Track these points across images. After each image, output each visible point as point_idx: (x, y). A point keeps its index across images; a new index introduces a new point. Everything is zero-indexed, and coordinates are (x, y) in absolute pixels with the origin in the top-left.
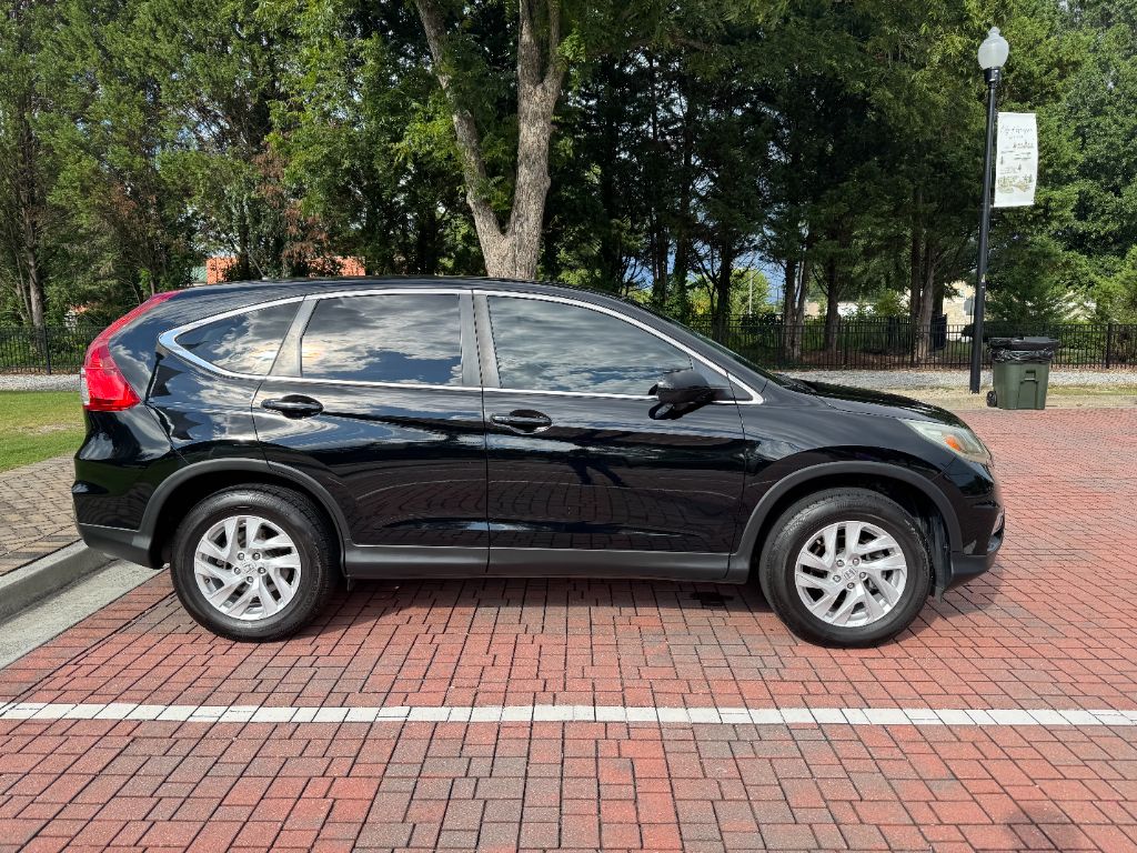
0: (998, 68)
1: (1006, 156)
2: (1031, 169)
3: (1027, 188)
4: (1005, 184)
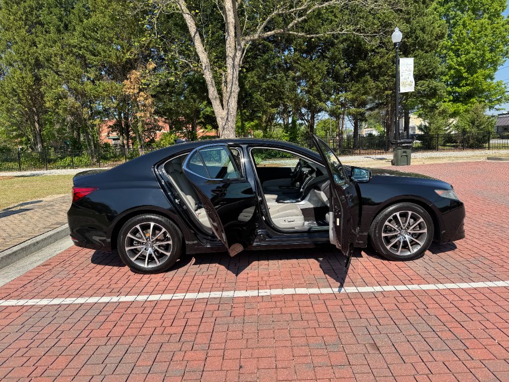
0: (399, 42)
1: (403, 74)
3: (411, 85)
4: (404, 84)
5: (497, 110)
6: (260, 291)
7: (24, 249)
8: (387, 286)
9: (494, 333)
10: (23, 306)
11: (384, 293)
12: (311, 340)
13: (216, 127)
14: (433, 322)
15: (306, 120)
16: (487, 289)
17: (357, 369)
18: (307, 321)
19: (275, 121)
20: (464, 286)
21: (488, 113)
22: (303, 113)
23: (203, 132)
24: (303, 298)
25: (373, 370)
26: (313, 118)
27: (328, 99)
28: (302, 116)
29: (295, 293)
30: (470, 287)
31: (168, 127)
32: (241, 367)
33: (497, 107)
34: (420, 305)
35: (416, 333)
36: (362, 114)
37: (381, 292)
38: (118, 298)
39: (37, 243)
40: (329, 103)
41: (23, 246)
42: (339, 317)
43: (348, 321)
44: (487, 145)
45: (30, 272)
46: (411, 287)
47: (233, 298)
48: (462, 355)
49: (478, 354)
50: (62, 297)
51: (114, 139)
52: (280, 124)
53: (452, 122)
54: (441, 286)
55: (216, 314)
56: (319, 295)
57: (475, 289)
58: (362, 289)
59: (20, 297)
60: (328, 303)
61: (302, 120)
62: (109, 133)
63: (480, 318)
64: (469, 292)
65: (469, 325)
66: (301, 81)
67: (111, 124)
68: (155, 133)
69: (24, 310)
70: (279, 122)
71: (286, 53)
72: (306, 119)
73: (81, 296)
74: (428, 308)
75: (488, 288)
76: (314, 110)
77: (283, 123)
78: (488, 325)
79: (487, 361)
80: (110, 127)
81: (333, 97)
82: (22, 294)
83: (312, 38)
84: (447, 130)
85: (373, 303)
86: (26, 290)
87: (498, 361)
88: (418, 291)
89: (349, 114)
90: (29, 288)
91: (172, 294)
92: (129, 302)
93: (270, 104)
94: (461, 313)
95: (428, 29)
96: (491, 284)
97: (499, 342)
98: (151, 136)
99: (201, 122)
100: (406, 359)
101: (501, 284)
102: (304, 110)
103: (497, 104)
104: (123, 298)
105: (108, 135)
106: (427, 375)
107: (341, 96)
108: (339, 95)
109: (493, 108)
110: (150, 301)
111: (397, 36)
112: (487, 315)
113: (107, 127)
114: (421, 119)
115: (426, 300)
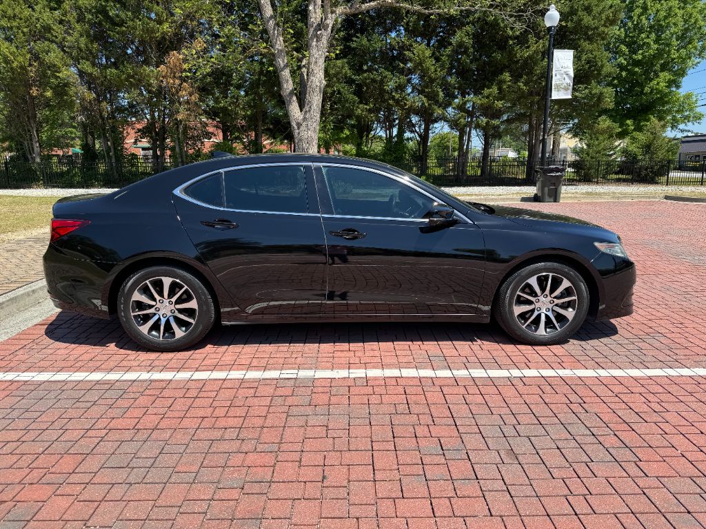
0: (554, 27)
1: (557, 73)
2: (570, 78)
3: (568, 89)
4: (558, 87)
5: (682, 131)
6: (351, 371)
7: (14, 301)
8: (529, 370)
9: (678, 440)
10: (12, 382)
11: (524, 379)
12: (422, 442)
13: (290, 137)
14: (592, 422)
15: (417, 132)
16: (665, 378)
17: (487, 485)
18: (418, 415)
19: (373, 133)
20: (635, 373)
21: (670, 133)
22: (414, 122)
23: (272, 143)
24: (411, 383)
25: (509, 487)
26: (427, 129)
27: (449, 104)
28: (411, 126)
29: (400, 375)
30: (643, 375)
31: (221, 135)
32: (324, 477)
33: (682, 126)
34: (573, 398)
35: (569, 436)
36: (496, 128)
37: (520, 378)
38: (150, 374)
39: (33, 291)
40: (450, 110)
41: (12, 296)
42: (461, 411)
43: (475, 416)
44: (664, 179)
45: (24, 333)
46: (562, 373)
47: (314, 380)
48: (633, 470)
49: (653, 469)
50: (69, 371)
51: (144, 149)
52: (380, 137)
53: (619, 145)
54: (602, 373)
55: (290, 401)
56: (434, 379)
57: (650, 378)
58: (495, 373)
59: (8, 369)
60: (445, 390)
61: (412, 132)
62: (136, 140)
63: (656, 418)
64: (641, 382)
65: (641, 428)
66: (413, 77)
67: (139, 126)
68: (202, 143)
69: (14, 387)
70: (380, 134)
71: (393, 35)
72: (418, 130)
73: (97, 369)
74: (585, 403)
75: (666, 376)
76: (429, 119)
77: (385, 136)
78: (668, 428)
79: (666, 479)
80: (139, 130)
81: (456, 100)
82: (12, 365)
83: (432, 14)
84: (611, 155)
85: (509, 392)
86: (17, 358)
87: (682, 479)
88: (571, 378)
89: (478, 126)
90: (21, 355)
91: (227, 370)
92: (166, 381)
93: (368, 107)
94: (630, 410)
95: (596, 10)
96: (671, 372)
97: (682, 453)
98: (197, 146)
99: (268, 129)
100: (556, 473)
101: (685, 372)
102: (415, 119)
103: (683, 122)
104: (157, 376)
105: (135, 143)
106: (584, 495)
107: (468, 101)
108: (466, 99)
109: (677, 128)
110: (196, 380)
111: (553, 17)
112: (666, 415)
113: (133, 131)
114: (577, 139)
115: (581, 391)
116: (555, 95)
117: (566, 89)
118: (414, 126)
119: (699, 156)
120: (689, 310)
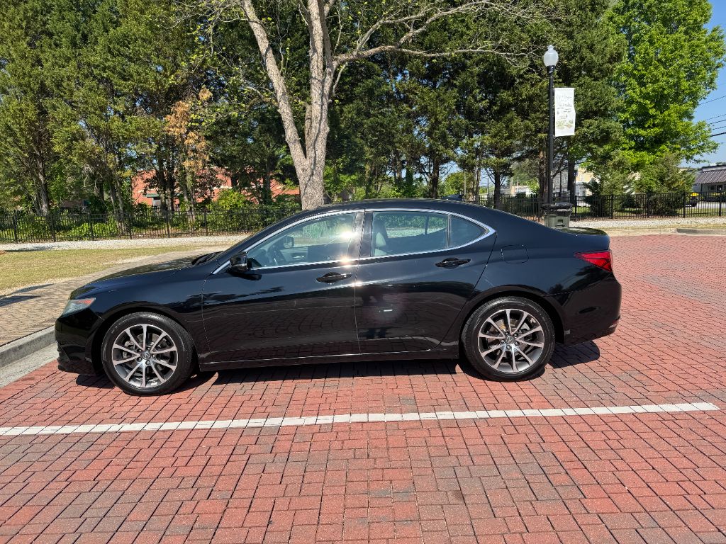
0: (553, 66)
1: (560, 110)
2: (572, 116)
3: (571, 126)
4: (561, 124)
5: (698, 162)
6: (320, 417)
8: (496, 411)
9: (628, 477)
11: (489, 420)
12: (373, 486)
14: (547, 461)
15: (427, 173)
16: (632, 416)
17: (428, 525)
18: (375, 459)
20: (601, 411)
21: (684, 164)
22: (423, 163)
23: (281, 189)
24: (376, 428)
25: (450, 527)
26: (436, 169)
27: (457, 145)
28: (421, 168)
29: (367, 420)
31: (229, 181)
32: (270, 522)
33: (697, 157)
34: (534, 437)
35: (520, 476)
36: (506, 166)
37: (486, 419)
38: (120, 426)
40: (458, 150)
42: (419, 454)
43: (432, 458)
44: (680, 211)
45: (4, 388)
46: (528, 412)
47: (280, 428)
48: (575, 507)
49: (595, 505)
50: (41, 425)
51: (153, 198)
52: (389, 179)
53: (634, 178)
54: (569, 412)
55: (252, 449)
56: (399, 423)
57: (616, 416)
58: (461, 415)
60: (409, 434)
61: (421, 173)
62: (146, 190)
63: (611, 454)
64: (606, 419)
65: (594, 465)
66: (420, 119)
67: (147, 176)
68: (212, 191)
70: (389, 176)
72: (427, 171)
73: (69, 423)
74: (544, 442)
75: (633, 414)
76: (438, 160)
77: (394, 177)
78: (621, 465)
79: (607, 516)
80: (147, 180)
81: (464, 141)
83: (434, 58)
84: (625, 190)
85: (471, 434)
87: (622, 515)
89: (487, 165)
91: (195, 421)
92: (134, 432)
93: (376, 150)
94: (588, 448)
95: (598, 47)
96: (638, 409)
97: (630, 490)
98: (206, 194)
99: (278, 175)
100: (498, 512)
101: (652, 408)
102: (424, 160)
103: (698, 153)
104: (127, 427)
105: (145, 194)
106: (521, 534)
107: (475, 140)
108: (473, 139)
109: (692, 159)
110: (164, 431)
111: (551, 57)
112: (622, 453)
113: (142, 181)
114: (592, 174)
115: (544, 431)
116: (559, 132)
117: (569, 126)
118: (423, 166)
119: (721, 186)
120: (671, 345)
